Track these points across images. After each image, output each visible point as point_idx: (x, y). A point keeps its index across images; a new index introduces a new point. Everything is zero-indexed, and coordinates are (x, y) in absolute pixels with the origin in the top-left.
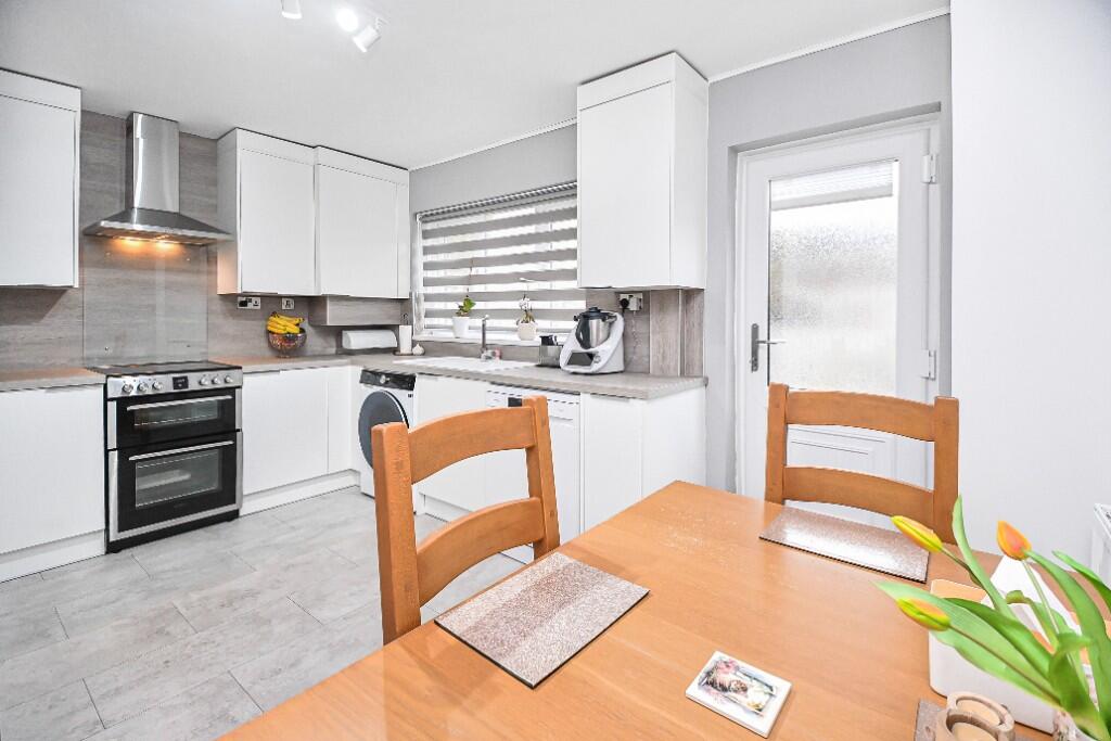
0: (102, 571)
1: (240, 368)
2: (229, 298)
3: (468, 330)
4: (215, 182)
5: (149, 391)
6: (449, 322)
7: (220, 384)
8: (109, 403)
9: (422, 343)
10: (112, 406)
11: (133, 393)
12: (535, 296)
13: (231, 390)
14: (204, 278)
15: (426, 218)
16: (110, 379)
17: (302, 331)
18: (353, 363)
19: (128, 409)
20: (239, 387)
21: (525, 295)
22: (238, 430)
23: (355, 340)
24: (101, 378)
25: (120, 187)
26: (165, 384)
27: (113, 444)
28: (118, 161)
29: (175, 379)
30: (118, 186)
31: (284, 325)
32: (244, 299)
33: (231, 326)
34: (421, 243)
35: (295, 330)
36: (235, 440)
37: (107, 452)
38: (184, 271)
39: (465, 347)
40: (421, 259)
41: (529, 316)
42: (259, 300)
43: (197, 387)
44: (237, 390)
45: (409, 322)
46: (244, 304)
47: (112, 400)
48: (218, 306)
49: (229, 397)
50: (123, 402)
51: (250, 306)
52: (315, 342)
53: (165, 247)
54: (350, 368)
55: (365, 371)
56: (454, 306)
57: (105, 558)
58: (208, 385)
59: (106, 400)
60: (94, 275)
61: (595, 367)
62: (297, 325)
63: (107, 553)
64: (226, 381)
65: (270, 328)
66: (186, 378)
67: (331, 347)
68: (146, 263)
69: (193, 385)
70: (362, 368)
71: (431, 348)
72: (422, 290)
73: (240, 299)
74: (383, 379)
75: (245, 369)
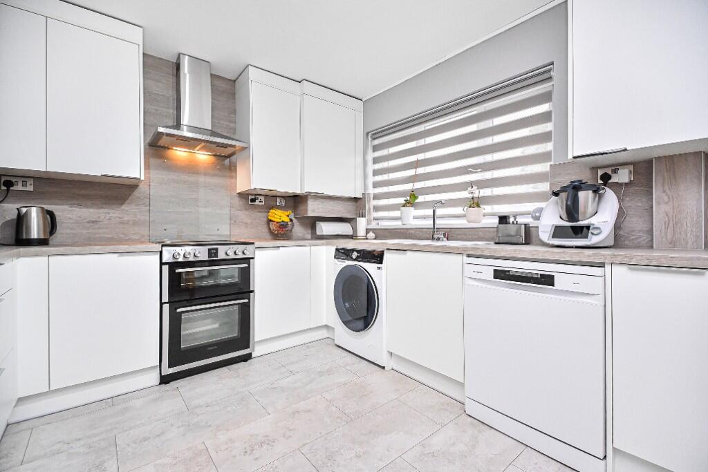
0: (155, 400)
1: (253, 243)
2: (243, 195)
3: (414, 218)
4: (234, 112)
5: (191, 259)
6: (397, 214)
7: (240, 256)
8: (163, 267)
9: (374, 230)
10: (165, 268)
11: (181, 259)
12: (482, 184)
13: (247, 260)
14: (228, 181)
15: (376, 134)
16: (164, 248)
17: (291, 220)
18: (327, 244)
19: (177, 271)
20: (253, 258)
21: (471, 184)
22: (253, 291)
23: (325, 228)
24: (158, 247)
25: (173, 112)
26: (202, 253)
27: (166, 298)
28: (171, 93)
29: (209, 250)
30: (172, 111)
31: (280, 216)
32: (253, 197)
33: (244, 215)
34: (371, 155)
35: (287, 219)
36: (249, 299)
37: (161, 304)
38: (214, 175)
39: (412, 231)
40: (371, 167)
41: (475, 203)
42: (263, 198)
43: (223, 257)
44: (251, 260)
45: (363, 216)
46: (253, 200)
47: (166, 263)
48: (237, 201)
49: (246, 265)
50: (173, 266)
51: (257, 202)
52: (298, 229)
53: (203, 157)
54: (324, 248)
55: (337, 250)
56: (401, 200)
57: (158, 388)
58: (232, 256)
59: (162, 264)
60: (156, 175)
61: (593, 240)
62: (288, 216)
63: (160, 384)
64: (243, 253)
65: (270, 218)
66: (217, 249)
67: (308, 234)
68: (191, 168)
69: (221, 256)
70: (335, 247)
71: (381, 234)
72: (372, 191)
73: (250, 197)
74: (355, 255)
75: (257, 244)
